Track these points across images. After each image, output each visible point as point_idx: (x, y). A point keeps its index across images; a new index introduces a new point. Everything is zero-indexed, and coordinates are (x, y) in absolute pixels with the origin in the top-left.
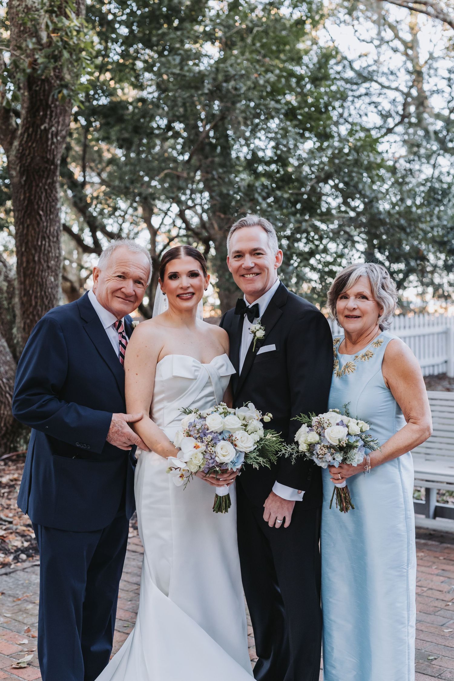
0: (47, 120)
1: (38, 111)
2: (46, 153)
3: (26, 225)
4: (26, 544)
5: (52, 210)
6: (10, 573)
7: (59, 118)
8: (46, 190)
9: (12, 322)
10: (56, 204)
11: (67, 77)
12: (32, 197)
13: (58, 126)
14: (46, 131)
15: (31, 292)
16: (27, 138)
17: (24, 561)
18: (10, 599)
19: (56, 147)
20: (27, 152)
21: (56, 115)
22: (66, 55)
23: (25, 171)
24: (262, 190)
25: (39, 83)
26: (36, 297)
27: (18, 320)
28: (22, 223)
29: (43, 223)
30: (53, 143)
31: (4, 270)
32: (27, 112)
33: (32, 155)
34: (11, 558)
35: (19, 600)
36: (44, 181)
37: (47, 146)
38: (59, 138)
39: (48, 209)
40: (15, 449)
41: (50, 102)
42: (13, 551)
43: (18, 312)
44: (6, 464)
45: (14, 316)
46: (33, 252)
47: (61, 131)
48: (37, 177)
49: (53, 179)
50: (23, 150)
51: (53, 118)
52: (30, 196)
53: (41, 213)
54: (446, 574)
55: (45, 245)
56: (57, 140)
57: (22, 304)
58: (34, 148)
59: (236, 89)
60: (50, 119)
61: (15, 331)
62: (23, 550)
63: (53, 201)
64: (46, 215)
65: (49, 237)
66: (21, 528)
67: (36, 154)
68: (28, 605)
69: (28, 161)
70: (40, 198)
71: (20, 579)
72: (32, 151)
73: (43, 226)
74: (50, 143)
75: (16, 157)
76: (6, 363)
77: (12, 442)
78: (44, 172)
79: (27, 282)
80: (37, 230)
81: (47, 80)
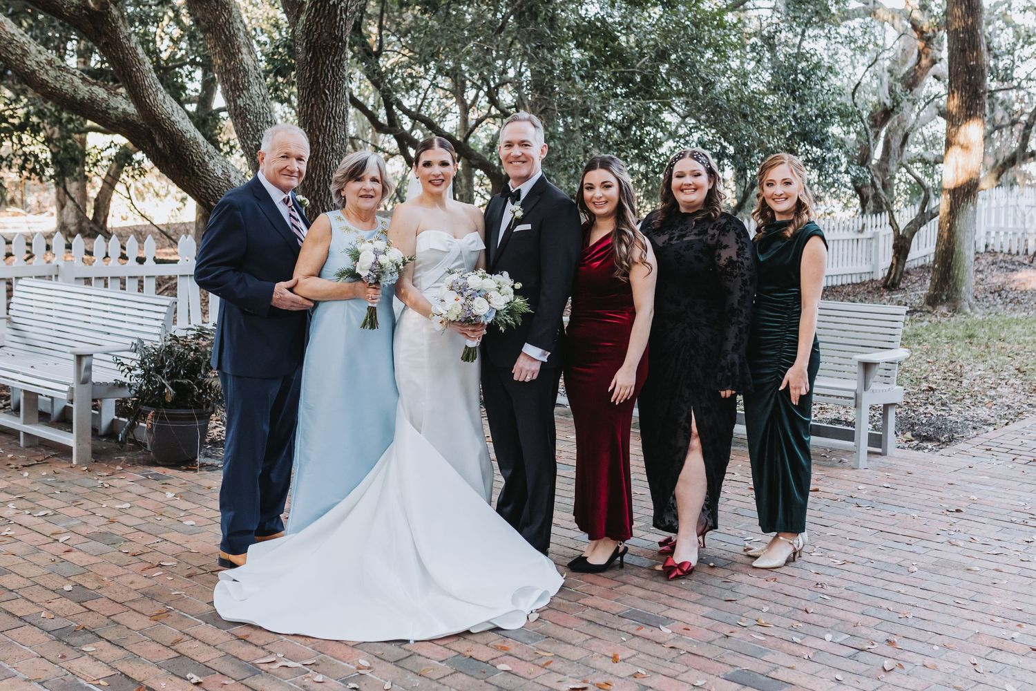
2: (335, 29)
3: (310, 105)
5: (339, 88)
8: (333, 68)
10: (343, 83)
12: (319, 75)
14: (335, 6)
15: (314, 175)
16: (314, 14)
19: (345, 23)
20: (315, 27)
23: (312, 47)
26: (319, 181)
28: (307, 102)
29: (329, 102)
30: (341, 19)
33: (319, 31)
36: (331, 58)
37: (336, 22)
38: (348, 14)
39: (335, 88)
46: (317, 132)
47: (351, 6)
48: (323, 55)
49: (340, 56)
50: (310, 25)
52: (315, 75)
53: (327, 92)
55: (330, 126)
56: (346, 16)
58: (321, 24)
63: (341, 79)
64: (332, 94)
65: (334, 118)
67: (323, 30)
69: (315, 37)
70: (326, 75)
72: (320, 26)
73: (330, 105)
74: (338, 19)
75: (303, 33)
78: (331, 49)
80: (323, 109)
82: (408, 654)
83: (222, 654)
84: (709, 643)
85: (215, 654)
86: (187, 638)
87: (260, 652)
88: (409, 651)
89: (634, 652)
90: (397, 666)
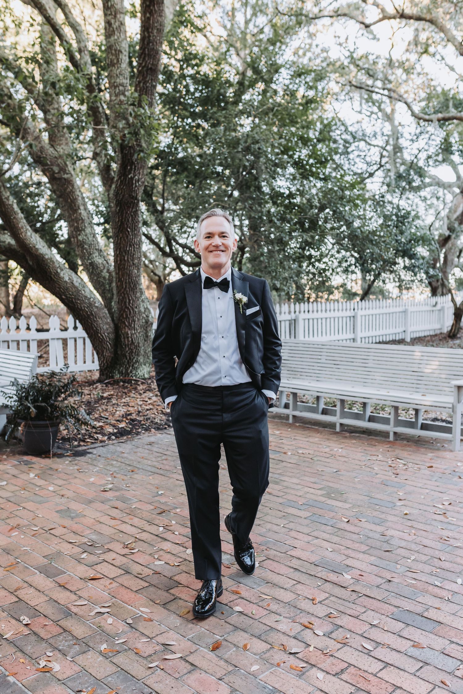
1: (127, 166)
2: (132, 192)
4: (115, 431)
5: (136, 227)
6: (105, 446)
7: (140, 171)
8: (132, 216)
9: (112, 298)
10: (138, 224)
11: (144, 145)
12: (124, 220)
13: (139, 175)
14: (132, 178)
15: (123, 279)
16: (120, 183)
17: (113, 440)
18: (104, 459)
20: (120, 192)
21: (138, 168)
22: (142, 131)
23: (119, 203)
24: (277, 215)
25: (127, 149)
26: (126, 283)
27: (115, 297)
28: (117, 236)
29: (130, 236)
30: (136, 186)
31: (107, 265)
32: (120, 167)
33: (123, 193)
34: (106, 438)
35: (109, 459)
36: (130, 209)
37: (133, 188)
39: (133, 227)
40: (112, 377)
41: (134, 161)
42: (107, 434)
43: (115, 292)
44: (106, 386)
45: (113, 294)
46: (124, 254)
47: (142, 178)
48: (126, 207)
49: (136, 209)
50: (118, 190)
51: (136, 170)
52: (122, 220)
53: (129, 230)
54: (366, 452)
55: (131, 250)
56: (139, 184)
57: (117, 287)
58: (124, 189)
59: (259, 149)
60: (134, 171)
61: (113, 304)
62: (114, 434)
63: (137, 222)
64: (132, 231)
65: (134, 245)
66: (113, 422)
67: (126, 193)
69: (121, 197)
70: (128, 220)
71: (110, 449)
72: (123, 191)
73: (130, 238)
74: (134, 186)
75: (113, 195)
76: (107, 323)
77: (111, 373)
78: (130, 204)
79: (120, 273)
80: (127, 240)
81: (132, 147)
82: (173, 598)
83: (47, 599)
84: (378, 587)
85: (44, 598)
86: (26, 585)
87: (73, 597)
88: (173, 595)
89: (327, 595)
90: (164, 608)
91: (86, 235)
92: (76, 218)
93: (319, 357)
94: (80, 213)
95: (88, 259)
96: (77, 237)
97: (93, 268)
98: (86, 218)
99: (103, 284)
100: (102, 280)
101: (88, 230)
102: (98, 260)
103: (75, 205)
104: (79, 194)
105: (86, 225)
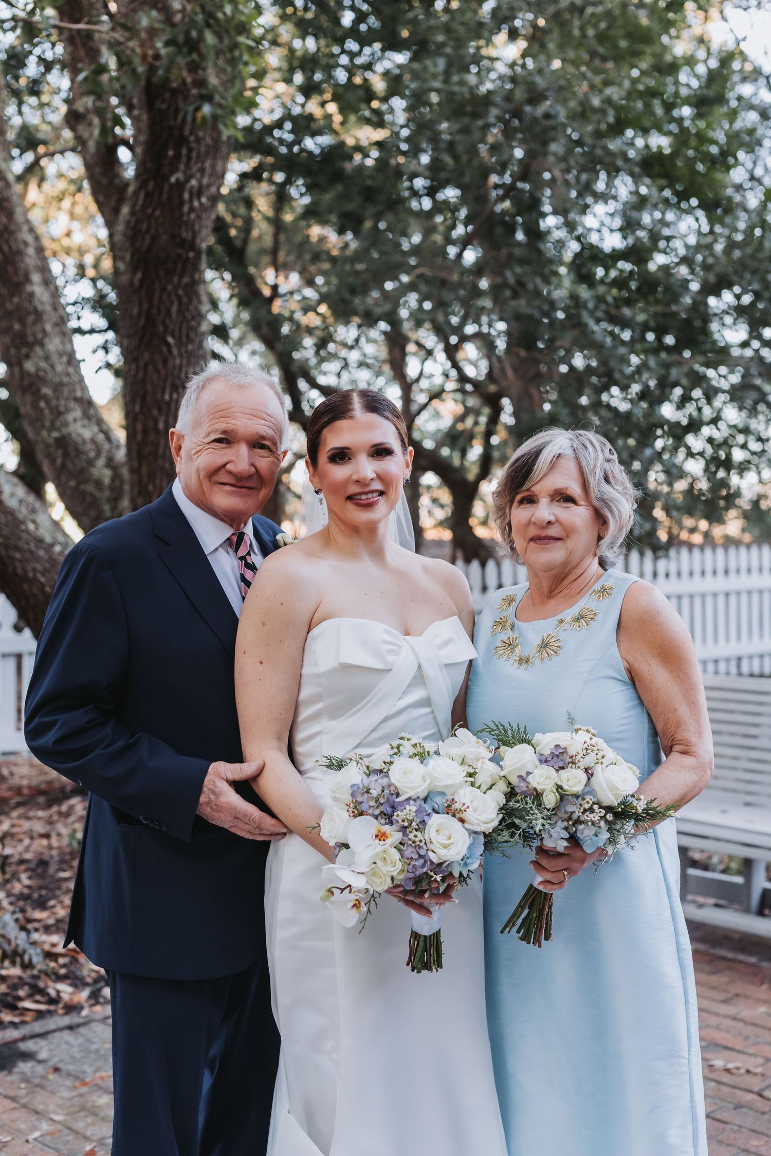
0: (182, 166)
1: (165, 148)
2: (180, 228)
3: (142, 363)
5: (192, 335)
6: (79, 1025)
7: (203, 162)
8: (179, 298)
10: (199, 324)
11: (213, 80)
12: (154, 311)
13: (203, 175)
14: (180, 186)
15: (151, 487)
16: (145, 200)
18: (68, 1082)
19: (199, 217)
20: (144, 227)
21: (198, 156)
22: (210, 38)
23: (141, 261)
25: (167, 95)
28: (136, 360)
29: (174, 359)
30: (192, 209)
31: (106, 446)
32: (145, 152)
33: (152, 231)
34: (85, 994)
35: (84, 1084)
36: (176, 280)
37: (182, 214)
38: (204, 200)
39: (184, 331)
41: (187, 132)
42: (89, 980)
46: (155, 412)
47: (209, 186)
48: (162, 273)
49: (192, 277)
50: (137, 222)
51: (193, 162)
52: (149, 309)
53: (170, 340)
56: (201, 204)
58: (156, 219)
60: (188, 165)
63: (193, 318)
64: (180, 344)
67: (161, 230)
68: (99, 1096)
69: (147, 242)
70: (168, 312)
71: (95, 1040)
72: (154, 223)
73: (174, 366)
74: (186, 208)
75: (125, 235)
78: (175, 263)
79: (144, 470)
80: (163, 372)
81: (182, 91)
91: (47, 358)
92: (19, 307)
93: (753, 731)
94: (31, 295)
95: (53, 427)
96: (20, 365)
97: (66, 455)
98: (48, 308)
99: (94, 503)
100: (90, 488)
101: (54, 344)
102: (83, 431)
103: (16, 270)
104: (29, 238)
105: (48, 327)
